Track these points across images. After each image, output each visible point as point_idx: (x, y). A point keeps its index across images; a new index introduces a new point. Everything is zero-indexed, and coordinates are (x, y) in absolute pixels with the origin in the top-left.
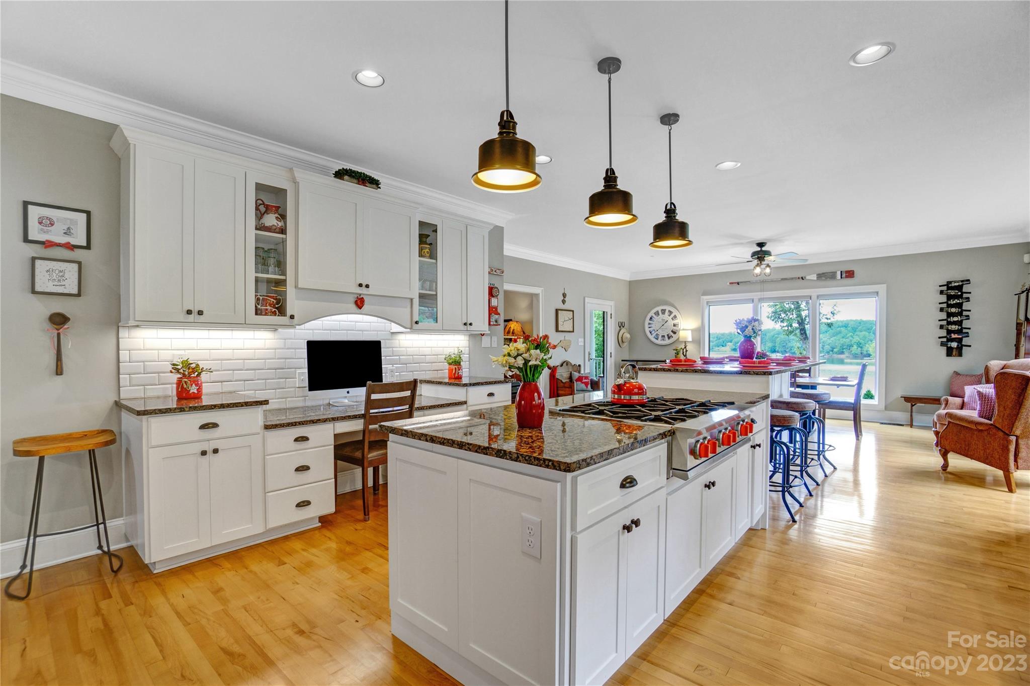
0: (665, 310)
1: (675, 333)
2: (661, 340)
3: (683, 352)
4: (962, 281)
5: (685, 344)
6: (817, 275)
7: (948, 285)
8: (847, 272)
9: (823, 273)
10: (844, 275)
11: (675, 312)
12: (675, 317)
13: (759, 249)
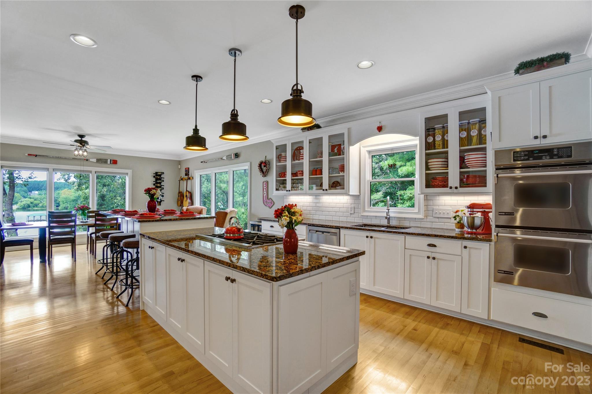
4: (162, 173)
6: (97, 159)
7: (156, 173)
8: (114, 161)
9: (100, 159)
10: (112, 162)
13: (80, 139)
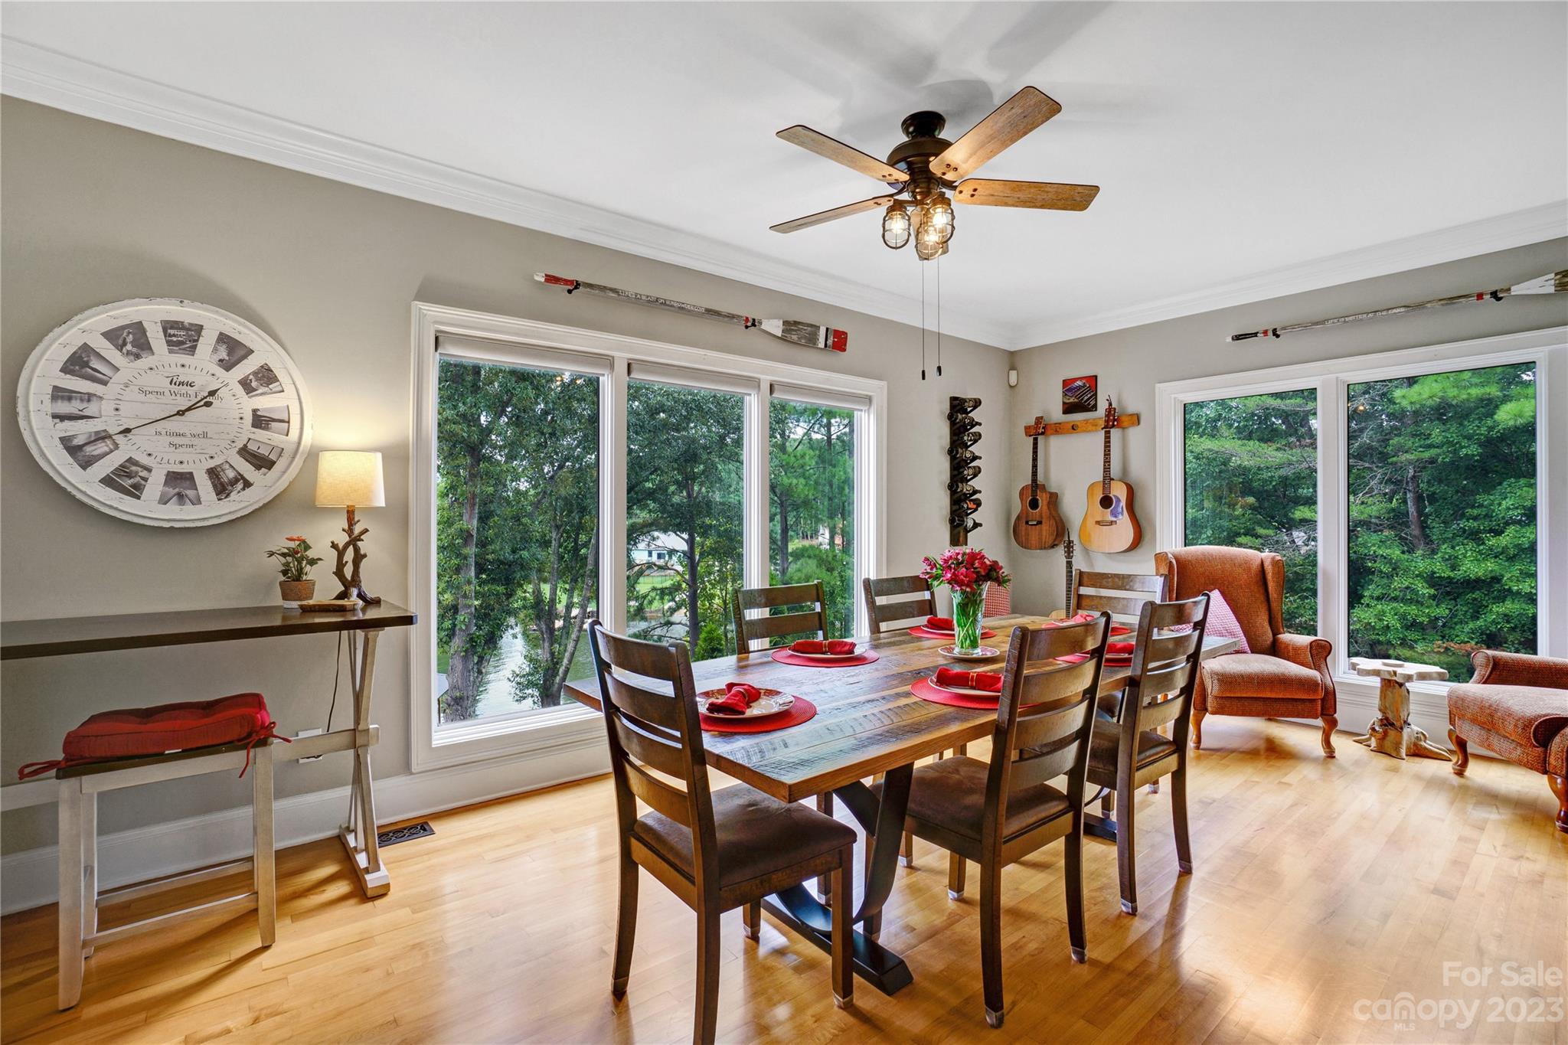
0: (199, 329)
1: (262, 463)
2: (164, 500)
3: (341, 565)
4: (972, 401)
5: (351, 522)
6: (784, 324)
7: (955, 402)
8: (836, 333)
9: (797, 325)
10: (829, 342)
11: (264, 352)
12: (266, 376)
